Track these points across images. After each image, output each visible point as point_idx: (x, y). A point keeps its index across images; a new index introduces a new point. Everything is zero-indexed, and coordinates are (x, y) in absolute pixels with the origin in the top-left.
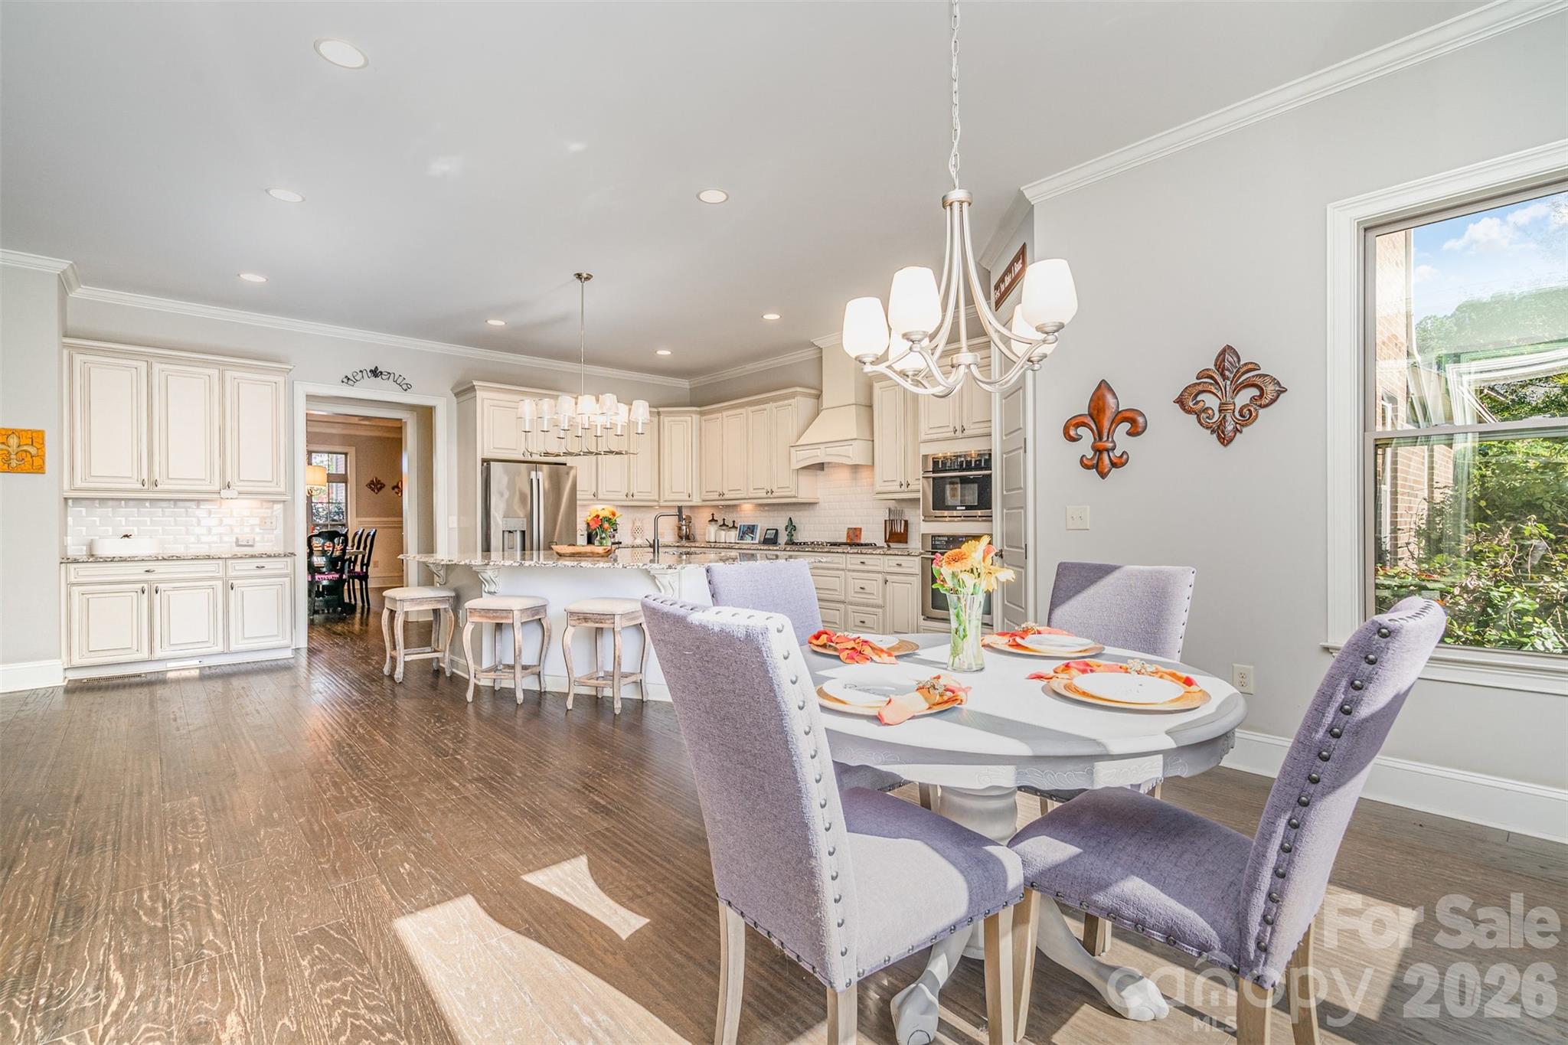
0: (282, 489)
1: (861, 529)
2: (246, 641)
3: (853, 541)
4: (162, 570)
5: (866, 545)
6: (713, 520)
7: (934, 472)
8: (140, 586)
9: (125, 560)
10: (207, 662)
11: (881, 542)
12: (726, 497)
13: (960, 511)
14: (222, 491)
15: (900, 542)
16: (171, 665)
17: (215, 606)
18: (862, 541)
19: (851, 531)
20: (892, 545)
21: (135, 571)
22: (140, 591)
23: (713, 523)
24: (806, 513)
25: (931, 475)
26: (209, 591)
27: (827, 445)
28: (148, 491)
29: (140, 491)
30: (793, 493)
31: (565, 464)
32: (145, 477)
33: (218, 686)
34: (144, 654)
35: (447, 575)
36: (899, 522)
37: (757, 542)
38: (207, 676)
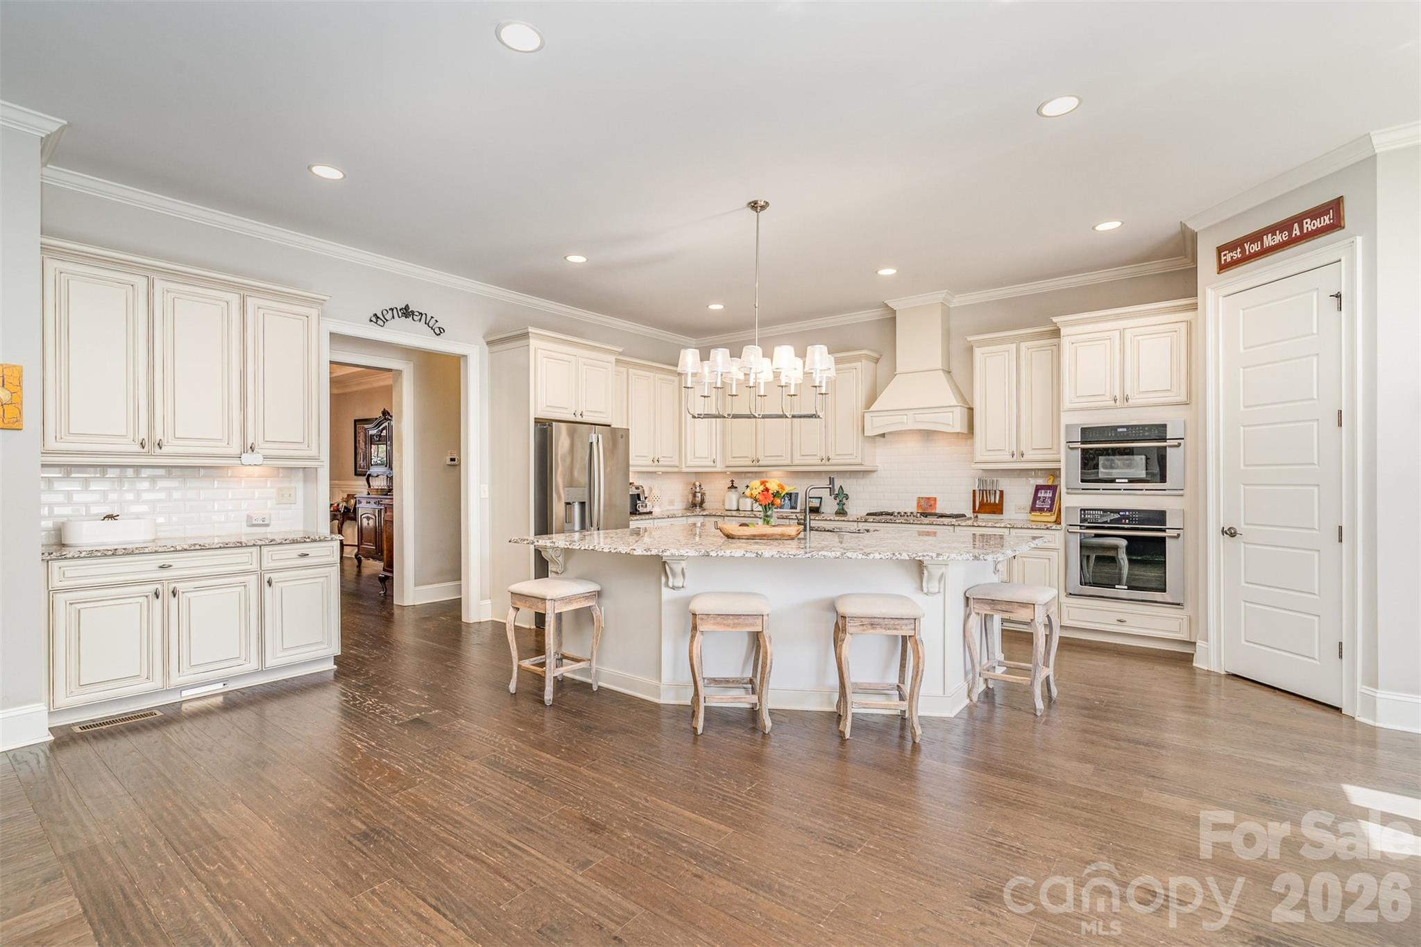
0: (313, 452)
1: (935, 499)
2: (287, 653)
3: (927, 511)
4: (182, 564)
5: (942, 516)
6: (733, 487)
7: (1083, 443)
8: (152, 588)
9: (132, 553)
10: (233, 686)
11: (969, 513)
12: (761, 463)
13: (1122, 484)
14: (244, 455)
15: (994, 513)
16: (187, 694)
17: (248, 609)
18: (938, 511)
19: (922, 502)
20: (980, 516)
21: (146, 567)
22: (151, 596)
23: (733, 490)
24: (862, 482)
25: (1079, 445)
26: (239, 589)
27: (917, 412)
28: (149, 454)
29: (138, 454)
30: (859, 461)
31: (609, 426)
32: (143, 434)
33: (246, 717)
34: (157, 683)
35: (566, 561)
36: (992, 492)
37: (798, 510)
38: (233, 703)
